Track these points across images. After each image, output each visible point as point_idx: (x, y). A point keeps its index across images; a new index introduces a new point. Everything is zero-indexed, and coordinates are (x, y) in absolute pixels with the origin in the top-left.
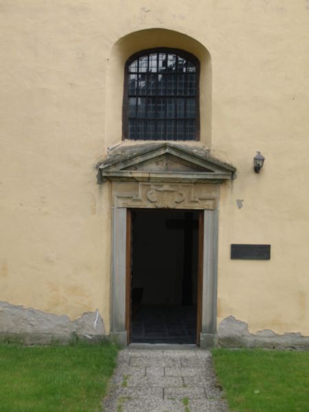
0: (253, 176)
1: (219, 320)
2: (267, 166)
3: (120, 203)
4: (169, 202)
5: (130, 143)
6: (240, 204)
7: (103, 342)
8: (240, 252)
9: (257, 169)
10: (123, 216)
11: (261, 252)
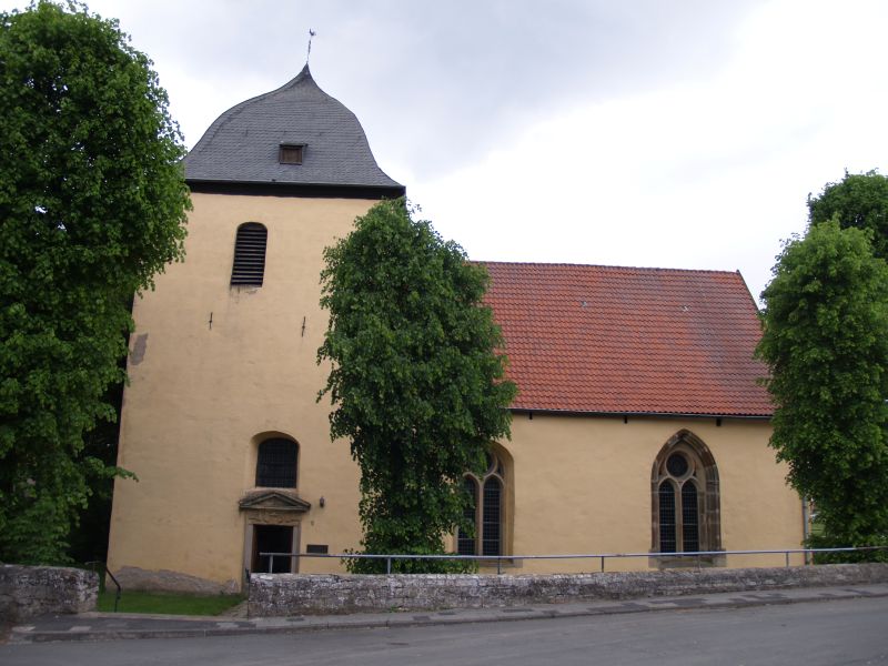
0: (319, 508)
2: (327, 501)
3: (250, 522)
4: (275, 521)
5: (259, 489)
6: (312, 523)
8: (312, 549)
9: (322, 505)
10: (251, 529)
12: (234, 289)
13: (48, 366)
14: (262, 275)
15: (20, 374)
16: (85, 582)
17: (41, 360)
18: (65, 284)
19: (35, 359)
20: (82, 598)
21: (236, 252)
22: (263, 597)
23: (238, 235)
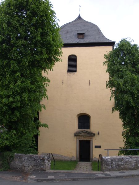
0: (98, 135)
1: (93, 158)
2: (100, 133)
3: (78, 139)
4: (85, 139)
5: (79, 130)
6: (96, 139)
7: (75, 161)
8: (96, 147)
9: (98, 134)
10: (78, 141)
11: (99, 147)
12: (69, 73)
13: (27, 92)
14: (76, 69)
15: (20, 94)
16: (47, 160)
17: (25, 90)
18: (30, 67)
19: (24, 90)
20: (47, 165)
21: (68, 63)
22: (107, 164)
23: (69, 58)
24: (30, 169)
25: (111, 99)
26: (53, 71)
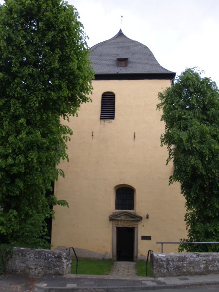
0: (146, 219)
1: (139, 255)
2: (150, 216)
3: (114, 225)
4: (126, 225)
5: (117, 211)
6: (143, 226)
7: (110, 260)
8: (144, 238)
9: (147, 217)
10: (115, 229)
11: (149, 238)
12: (102, 121)
13: (36, 150)
14: (114, 114)
15: (25, 153)
16: (66, 258)
17: (32, 147)
18: (42, 110)
20: (65, 267)
21: (102, 105)
23: (102, 97)
24: (39, 273)
25: (167, 163)
26: (77, 116)
